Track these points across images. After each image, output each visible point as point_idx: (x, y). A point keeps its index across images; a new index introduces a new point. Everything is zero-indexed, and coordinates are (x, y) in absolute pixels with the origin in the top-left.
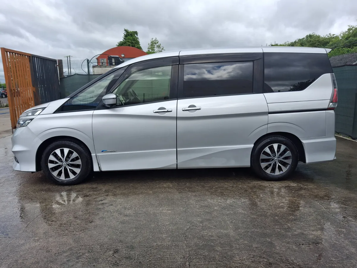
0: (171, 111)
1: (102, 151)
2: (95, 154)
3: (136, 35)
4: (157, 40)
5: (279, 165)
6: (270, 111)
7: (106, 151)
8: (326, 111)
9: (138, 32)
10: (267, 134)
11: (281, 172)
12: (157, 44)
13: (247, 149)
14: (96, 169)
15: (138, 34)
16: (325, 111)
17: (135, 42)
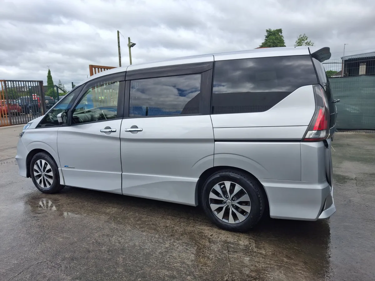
0: (115, 131)
3: (280, 33)
4: (306, 37)
5: (232, 211)
6: (216, 138)
7: (67, 167)
8: (302, 143)
9: (282, 30)
10: (214, 167)
11: (237, 222)
12: (306, 41)
13: (191, 183)
15: (282, 31)
16: (299, 143)
17: (278, 41)
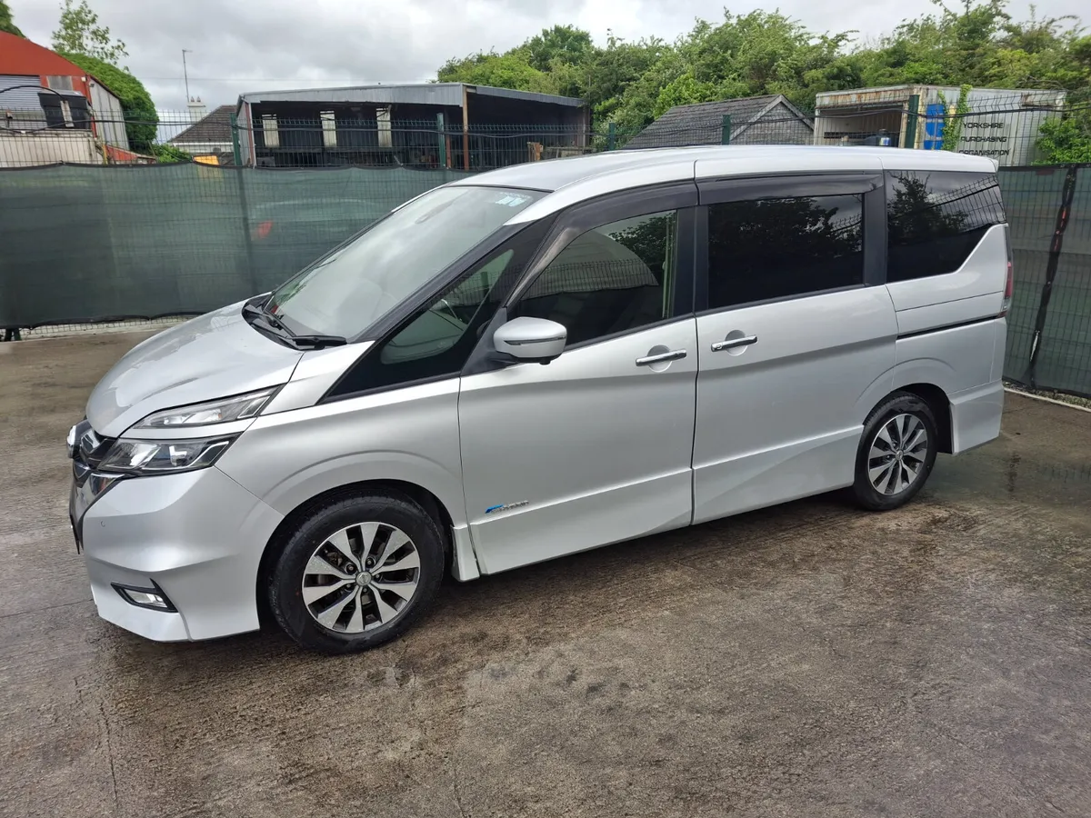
1: (488, 511)
2: (466, 526)
7: (499, 509)
14: (467, 572)
